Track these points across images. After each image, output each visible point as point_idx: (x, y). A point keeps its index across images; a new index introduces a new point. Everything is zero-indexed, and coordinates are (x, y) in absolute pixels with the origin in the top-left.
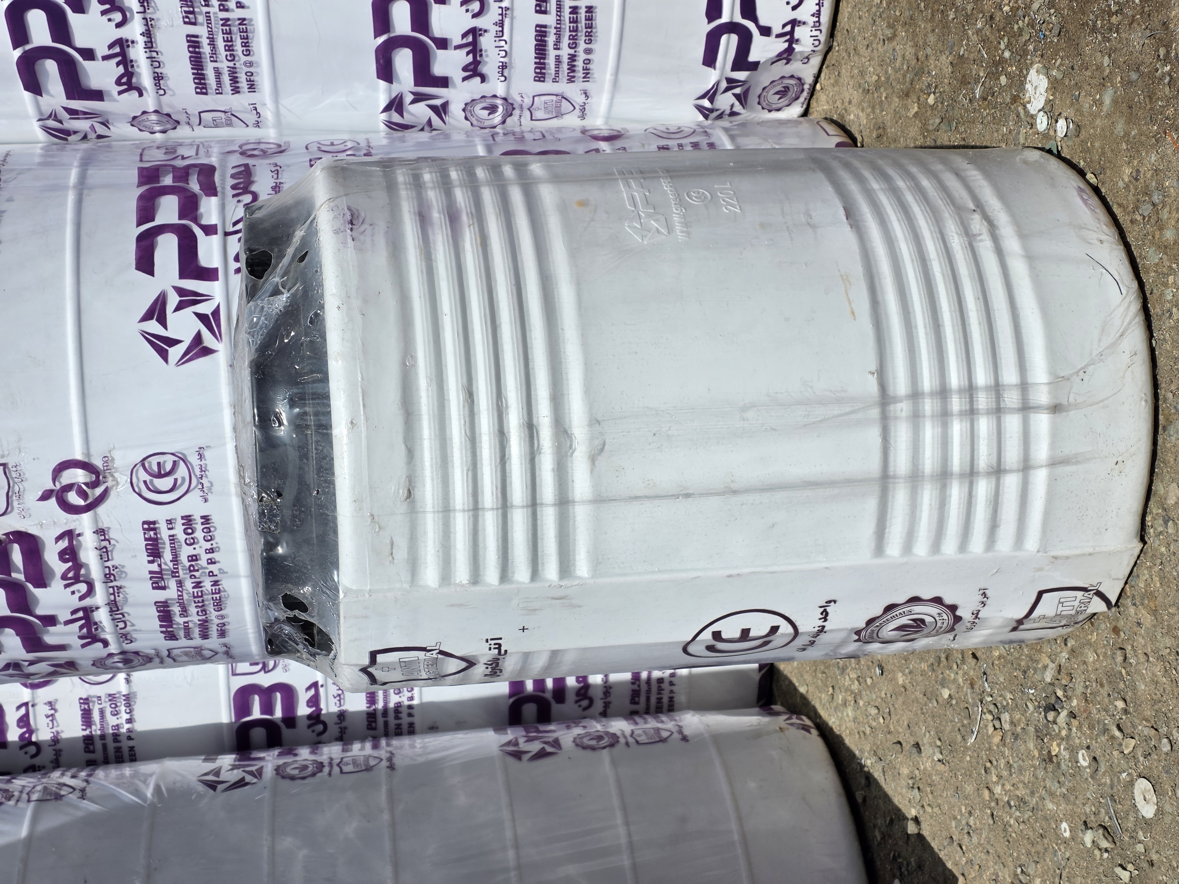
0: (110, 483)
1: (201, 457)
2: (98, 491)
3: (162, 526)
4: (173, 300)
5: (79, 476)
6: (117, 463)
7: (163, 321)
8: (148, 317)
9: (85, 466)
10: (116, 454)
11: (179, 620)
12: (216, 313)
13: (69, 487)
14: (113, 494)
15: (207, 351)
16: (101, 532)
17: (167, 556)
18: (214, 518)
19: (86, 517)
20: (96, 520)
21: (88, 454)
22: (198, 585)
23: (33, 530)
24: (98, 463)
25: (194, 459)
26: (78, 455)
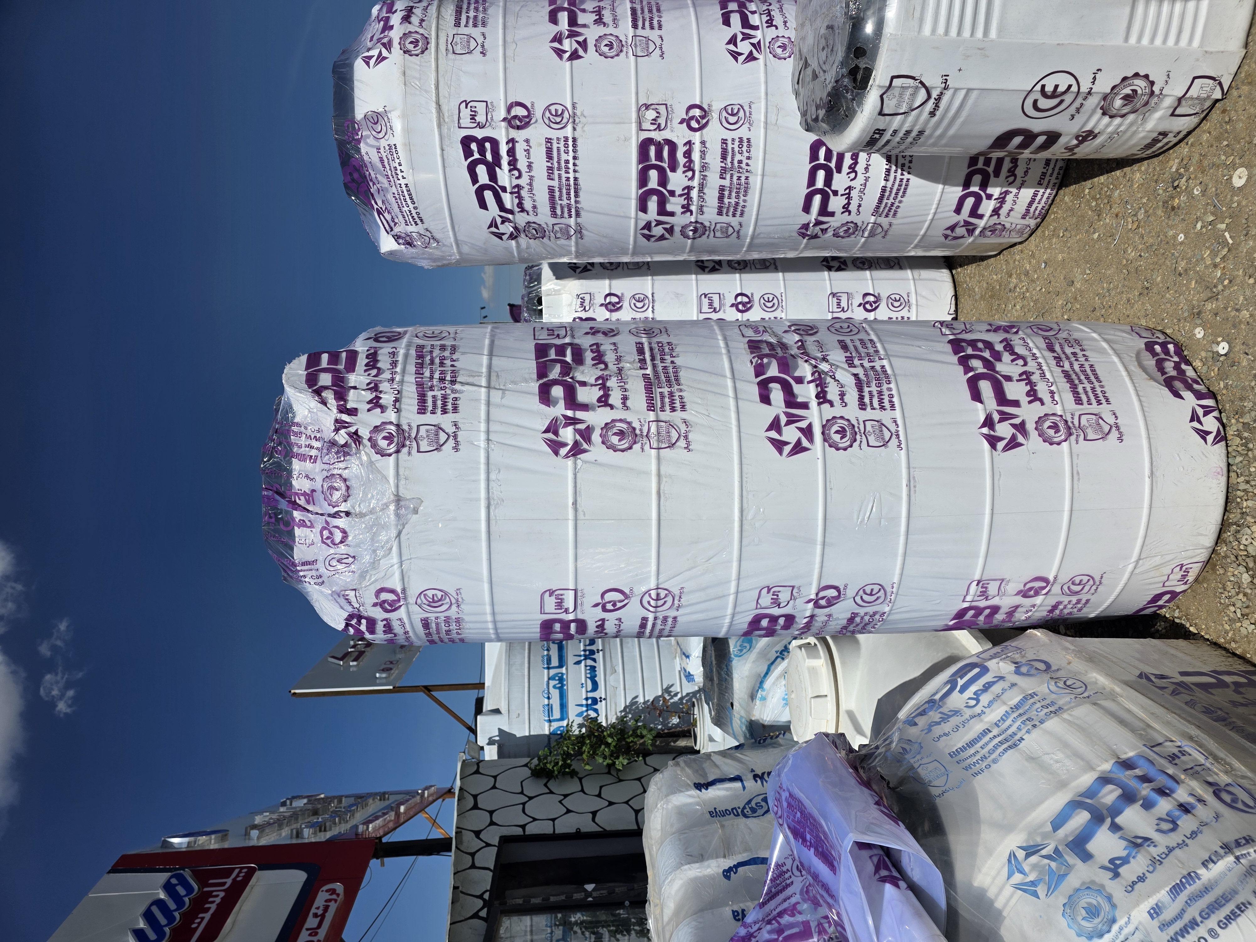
0: (710, 117)
1: (750, 107)
2: (704, 121)
3: (729, 142)
4: (740, 37)
5: (697, 112)
6: (714, 108)
7: (735, 45)
8: (729, 43)
9: (700, 107)
10: (713, 103)
11: (726, 201)
12: (759, 42)
13: (692, 118)
14: (710, 123)
15: (755, 59)
16: (703, 143)
17: (729, 159)
18: (752, 141)
19: (698, 134)
20: (702, 136)
21: (702, 102)
22: (739, 178)
23: (675, 140)
24: (706, 107)
25: (747, 108)
26: (698, 103)
